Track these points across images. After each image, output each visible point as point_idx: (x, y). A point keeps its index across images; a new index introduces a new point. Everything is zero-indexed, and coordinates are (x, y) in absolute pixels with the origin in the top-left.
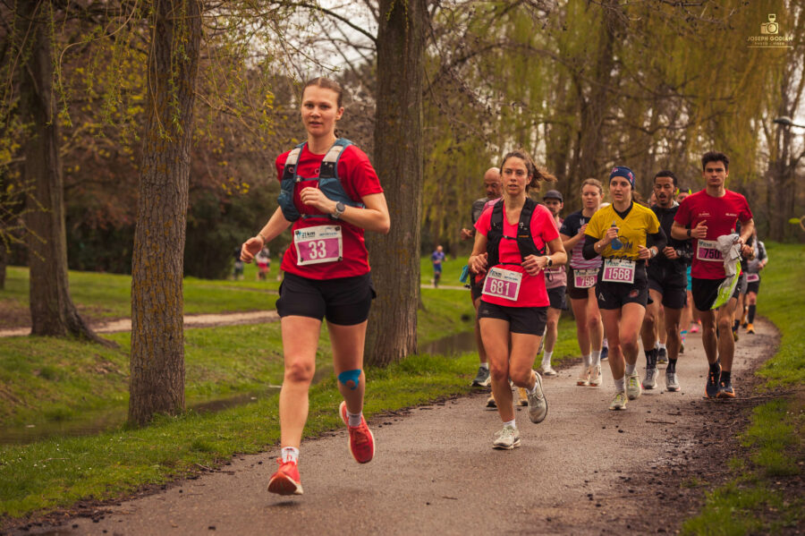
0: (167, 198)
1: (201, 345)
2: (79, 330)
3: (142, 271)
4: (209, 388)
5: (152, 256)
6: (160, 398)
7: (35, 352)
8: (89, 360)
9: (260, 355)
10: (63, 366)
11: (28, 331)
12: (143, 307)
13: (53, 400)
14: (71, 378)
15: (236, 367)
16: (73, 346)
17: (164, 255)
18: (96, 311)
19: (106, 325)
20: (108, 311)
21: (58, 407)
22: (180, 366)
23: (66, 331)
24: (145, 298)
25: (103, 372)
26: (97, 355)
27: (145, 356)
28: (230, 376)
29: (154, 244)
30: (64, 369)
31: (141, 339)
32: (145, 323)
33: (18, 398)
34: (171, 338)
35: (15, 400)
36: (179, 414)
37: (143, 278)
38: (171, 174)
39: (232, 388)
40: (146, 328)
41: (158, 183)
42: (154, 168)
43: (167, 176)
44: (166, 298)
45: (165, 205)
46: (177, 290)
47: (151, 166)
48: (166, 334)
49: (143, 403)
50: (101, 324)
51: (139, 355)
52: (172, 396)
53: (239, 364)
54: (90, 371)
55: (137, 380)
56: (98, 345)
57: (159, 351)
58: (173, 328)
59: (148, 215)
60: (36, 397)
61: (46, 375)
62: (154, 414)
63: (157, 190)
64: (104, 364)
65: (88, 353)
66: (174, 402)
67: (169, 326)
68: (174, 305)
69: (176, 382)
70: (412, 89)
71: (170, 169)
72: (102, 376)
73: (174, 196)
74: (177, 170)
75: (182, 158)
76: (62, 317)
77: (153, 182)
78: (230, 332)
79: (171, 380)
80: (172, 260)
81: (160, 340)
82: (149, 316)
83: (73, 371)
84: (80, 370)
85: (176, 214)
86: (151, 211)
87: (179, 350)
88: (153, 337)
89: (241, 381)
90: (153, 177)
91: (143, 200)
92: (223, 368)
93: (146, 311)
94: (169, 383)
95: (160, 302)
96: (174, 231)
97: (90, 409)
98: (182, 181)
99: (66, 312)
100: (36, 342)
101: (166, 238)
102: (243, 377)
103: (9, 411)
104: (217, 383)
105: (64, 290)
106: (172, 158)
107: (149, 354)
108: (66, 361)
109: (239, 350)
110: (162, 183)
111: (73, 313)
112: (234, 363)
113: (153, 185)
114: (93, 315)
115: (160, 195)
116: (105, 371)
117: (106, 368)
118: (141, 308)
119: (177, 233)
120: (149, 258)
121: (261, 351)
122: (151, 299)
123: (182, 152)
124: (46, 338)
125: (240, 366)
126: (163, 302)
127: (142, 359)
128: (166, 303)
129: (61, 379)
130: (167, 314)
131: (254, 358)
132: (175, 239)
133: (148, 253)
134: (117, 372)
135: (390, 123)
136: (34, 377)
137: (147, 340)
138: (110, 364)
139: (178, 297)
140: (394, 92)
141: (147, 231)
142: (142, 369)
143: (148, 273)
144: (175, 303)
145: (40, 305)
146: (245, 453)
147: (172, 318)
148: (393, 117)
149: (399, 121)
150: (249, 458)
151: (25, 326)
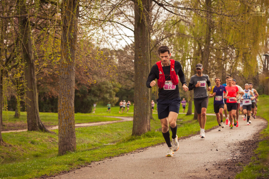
0: (68, 83)
1: (82, 132)
2: (42, 129)
3: (61, 106)
4: (85, 145)
5: (64, 101)
6: (68, 146)
7: (29, 136)
8: (46, 138)
9: (101, 135)
10: (38, 140)
12: (62, 117)
13: (35, 151)
14: (41, 144)
15: (93, 139)
16: (42, 134)
17: (68, 100)
18: (49, 123)
19: (52, 127)
20: (52, 123)
21: (37, 152)
22: (74, 136)
23: (39, 129)
24: (62, 114)
25: (51, 142)
26: (49, 136)
27: (63, 133)
28: (92, 142)
29: (65, 97)
30: (38, 141)
32: (63, 122)
33: (24, 150)
34: (71, 127)
35: (23, 151)
36: (74, 151)
37: (62, 108)
38: (69, 75)
39: (92, 145)
40: (63, 124)
41: (65, 78)
42: (64, 73)
44: (69, 114)
45: (68, 85)
46: (72, 112)
47: (63, 72)
48: (69, 126)
49: (63, 148)
50: (50, 127)
51: (61, 133)
52: (72, 145)
53: (94, 138)
54: (47, 141)
55: (61, 141)
56: (49, 133)
57: (67, 131)
58: (71, 124)
59: (62, 88)
60: (29, 150)
61: (33, 143)
62: (67, 152)
64: (51, 139)
65: (46, 136)
66: (73, 148)
69: (73, 141)
70: (146, 46)
71: (69, 73)
72: (50, 143)
73: (70, 82)
74: (71, 73)
75: (72, 70)
76: (37, 124)
77: (64, 77)
78: (91, 128)
79: (71, 140)
80: (71, 102)
81: (67, 128)
82: (64, 120)
83: (41, 141)
84: (44, 141)
85: (71, 87)
86: (63, 87)
87: (74, 131)
88: (65, 127)
89: (95, 143)
90: (64, 76)
91: (61, 83)
92: (89, 139)
94: (71, 142)
96: (71, 93)
97: (47, 153)
98: (73, 77)
99: (39, 123)
100: (29, 133)
101: (68, 95)
103: (21, 154)
104: (87, 144)
105: (38, 116)
106: (70, 70)
107: (64, 132)
108: (39, 138)
109: (94, 133)
110: (67, 78)
111: (41, 123)
112: (93, 137)
113: (64, 78)
114: (48, 125)
115: (66, 81)
116: (52, 141)
117: (52, 140)
118: (61, 118)
120: (63, 102)
121: (101, 133)
122: (64, 115)
123: (72, 68)
124: (32, 131)
125: (95, 138)
126: (68, 116)
127: (62, 134)
129: (37, 144)
130: (69, 119)
131: (99, 136)
132: (71, 95)
133: (63, 100)
134: (55, 141)
135: (139, 57)
136: (29, 143)
137: (64, 128)
138: (53, 139)
139: (73, 114)
140: (140, 47)
141: (62, 93)
142: (62, 137)
143: (63, 106)
144: (72, 116)
145: (30, 121)
146: (95, 161)
147: (71, 121)
148: (140, 55)
149: (142, 57)
150: (96, 163)
151: (25, 129)
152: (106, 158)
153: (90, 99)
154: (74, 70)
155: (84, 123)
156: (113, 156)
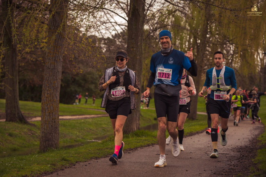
0: (54, 73)
1: (64, 126)
2: (22, 120)
3: (45, 98)
4: (67, 141)
5: (49, 93)
6: (50, 143)
7: (7, 127)
8: (25, 130)
9: (85, 130)
10: (16, 132)
11: (4, 120)
12: (45, 111)
13: (13, 144)
14: (19, 136)
15: (76, 134)
16: (20, 125)
17: (53, 93)
18: (28, 114)
19: (31, 119)
20: (32, 114)
21: (14, 146)
22: (57, 132)
23: (18, 120)
24: (46, 108)
25: (30, 135)
26: (28, 128)
27: (45, 128)
28: (74, 137)
29: (49, 89)
30: (17, 133)
31: (44, 122)
34: (55, 122)
36: (57, 148)
37: (45, 101)
38: (56, 65)
39: (75, 141)
40: (46, 118)
41: (51, 68)
42: (50, 63)
43: (54, 65)
44: (53, 108)
45: (54, 76)
46: (57, 105)
47: (49, 62)
48: (53, 121)
49: (44, 144)
50: (30, 118)
51: (43, 128)
52: (54, 142)
53: (77, 133)
54: (26, 134)
55: (43, 136)
56: (29, 125)
57: (50, 126)
58: (55, 118)
59: (47, 79)
60: (7, 143)
61: (11, 135)
62: (48, 148)
63: (51, 70)
65: (25, 128)
66: (55, 144)
67: (54, 117)
68: (56, 110)
69: (56, 137)
70: (140, 38)
71: (55, 63)
72: (30, 136)
73: (57, 72)
74: (58, 64)
75: (60, 59)
76: (17, 116)
77: (49, 67)
78: (75, 122)
79: (54, 136)
80: (56, 95)
81: (51, 123)
82: (47, 114)
83: (20, 134)
84: (23, 133)
85: (58, 79)
86: (49, 78)
87: (57, 126)
88: (48, 121)
89: (78, 139)
90: (50, 66)
91: (46, 74)
92: (72, 134)
93: (46, 112)
94: (54, 138)
95: (51, 109)
96: (56, 84)
97: (25, 147)
98: (60, 67)
99: (18, 113)
100: (7, 124)
101: (53, 87)
102: (79, 137)
104: (70, 139)
105: (17, 106)
106: (56, 59)
107: (47, 127)
108: (18, 131)
109: (77, 128)
110: (53, 68)
111: (20, 114)
112: (76, 132)
113: (50, 68)
114: (27, 115)
115: (52, 72)
116: (31, 134)
117: (31, 133)
118: (44, 111)
119: (57, 85)
120: (47, 94)
121: (85, 128)
122: (48, 108)
123: (60, 58)
124: (11, 122)
125: (78, 133)
126: (52, 109)
127: (44, 129)
128: (53, 109)
129: (16, 136)
130: (53, 113)
131: (83, 131)
132: (57, 87)
133: (47, 92)
134: (35, 134)
135: (132, 49)
136: (6, 136)
137: (46, 122)
138: (33, 132)
139: (57, 108)
140: (133, 39)
141: (47, 84)
142: (44, 133)
143: (47, 99)
144: (56, 109)
145: (9, 111)
146: (80, 162)
147: (55, 115)
148: (133, 47)
149: (135, 49)
150: (81, 163)
151: (3, 119)
152: (91, 158)
153: (73, 89)
154: (62, 60)
155: (66, 115)
156: (100, 157)
